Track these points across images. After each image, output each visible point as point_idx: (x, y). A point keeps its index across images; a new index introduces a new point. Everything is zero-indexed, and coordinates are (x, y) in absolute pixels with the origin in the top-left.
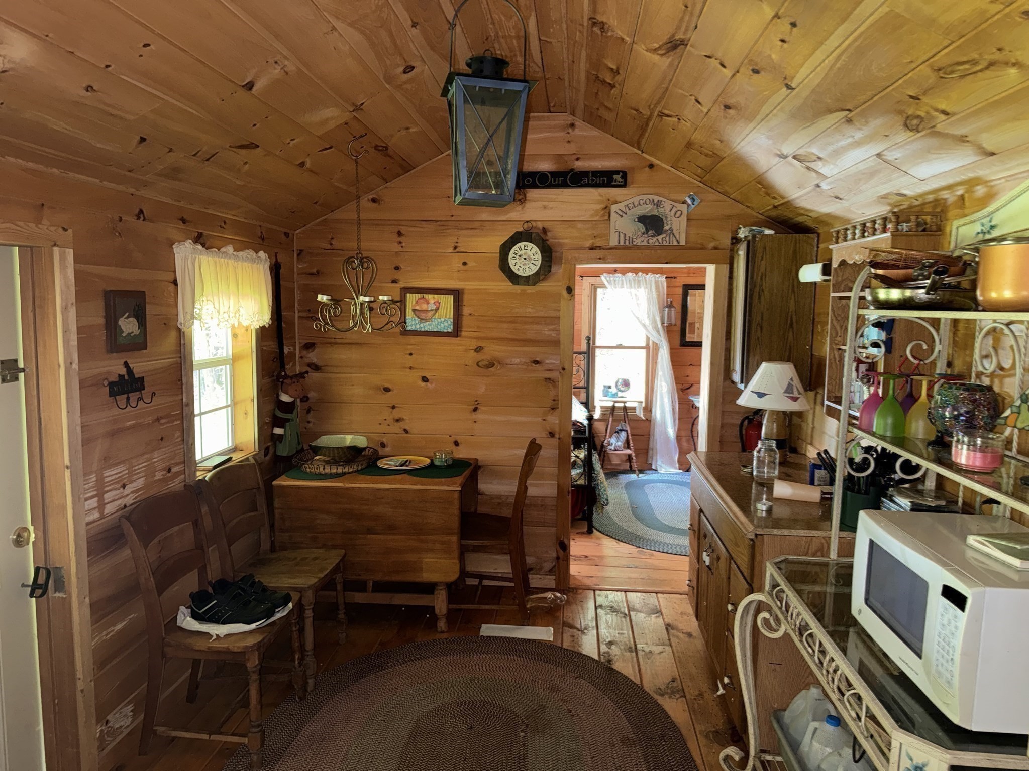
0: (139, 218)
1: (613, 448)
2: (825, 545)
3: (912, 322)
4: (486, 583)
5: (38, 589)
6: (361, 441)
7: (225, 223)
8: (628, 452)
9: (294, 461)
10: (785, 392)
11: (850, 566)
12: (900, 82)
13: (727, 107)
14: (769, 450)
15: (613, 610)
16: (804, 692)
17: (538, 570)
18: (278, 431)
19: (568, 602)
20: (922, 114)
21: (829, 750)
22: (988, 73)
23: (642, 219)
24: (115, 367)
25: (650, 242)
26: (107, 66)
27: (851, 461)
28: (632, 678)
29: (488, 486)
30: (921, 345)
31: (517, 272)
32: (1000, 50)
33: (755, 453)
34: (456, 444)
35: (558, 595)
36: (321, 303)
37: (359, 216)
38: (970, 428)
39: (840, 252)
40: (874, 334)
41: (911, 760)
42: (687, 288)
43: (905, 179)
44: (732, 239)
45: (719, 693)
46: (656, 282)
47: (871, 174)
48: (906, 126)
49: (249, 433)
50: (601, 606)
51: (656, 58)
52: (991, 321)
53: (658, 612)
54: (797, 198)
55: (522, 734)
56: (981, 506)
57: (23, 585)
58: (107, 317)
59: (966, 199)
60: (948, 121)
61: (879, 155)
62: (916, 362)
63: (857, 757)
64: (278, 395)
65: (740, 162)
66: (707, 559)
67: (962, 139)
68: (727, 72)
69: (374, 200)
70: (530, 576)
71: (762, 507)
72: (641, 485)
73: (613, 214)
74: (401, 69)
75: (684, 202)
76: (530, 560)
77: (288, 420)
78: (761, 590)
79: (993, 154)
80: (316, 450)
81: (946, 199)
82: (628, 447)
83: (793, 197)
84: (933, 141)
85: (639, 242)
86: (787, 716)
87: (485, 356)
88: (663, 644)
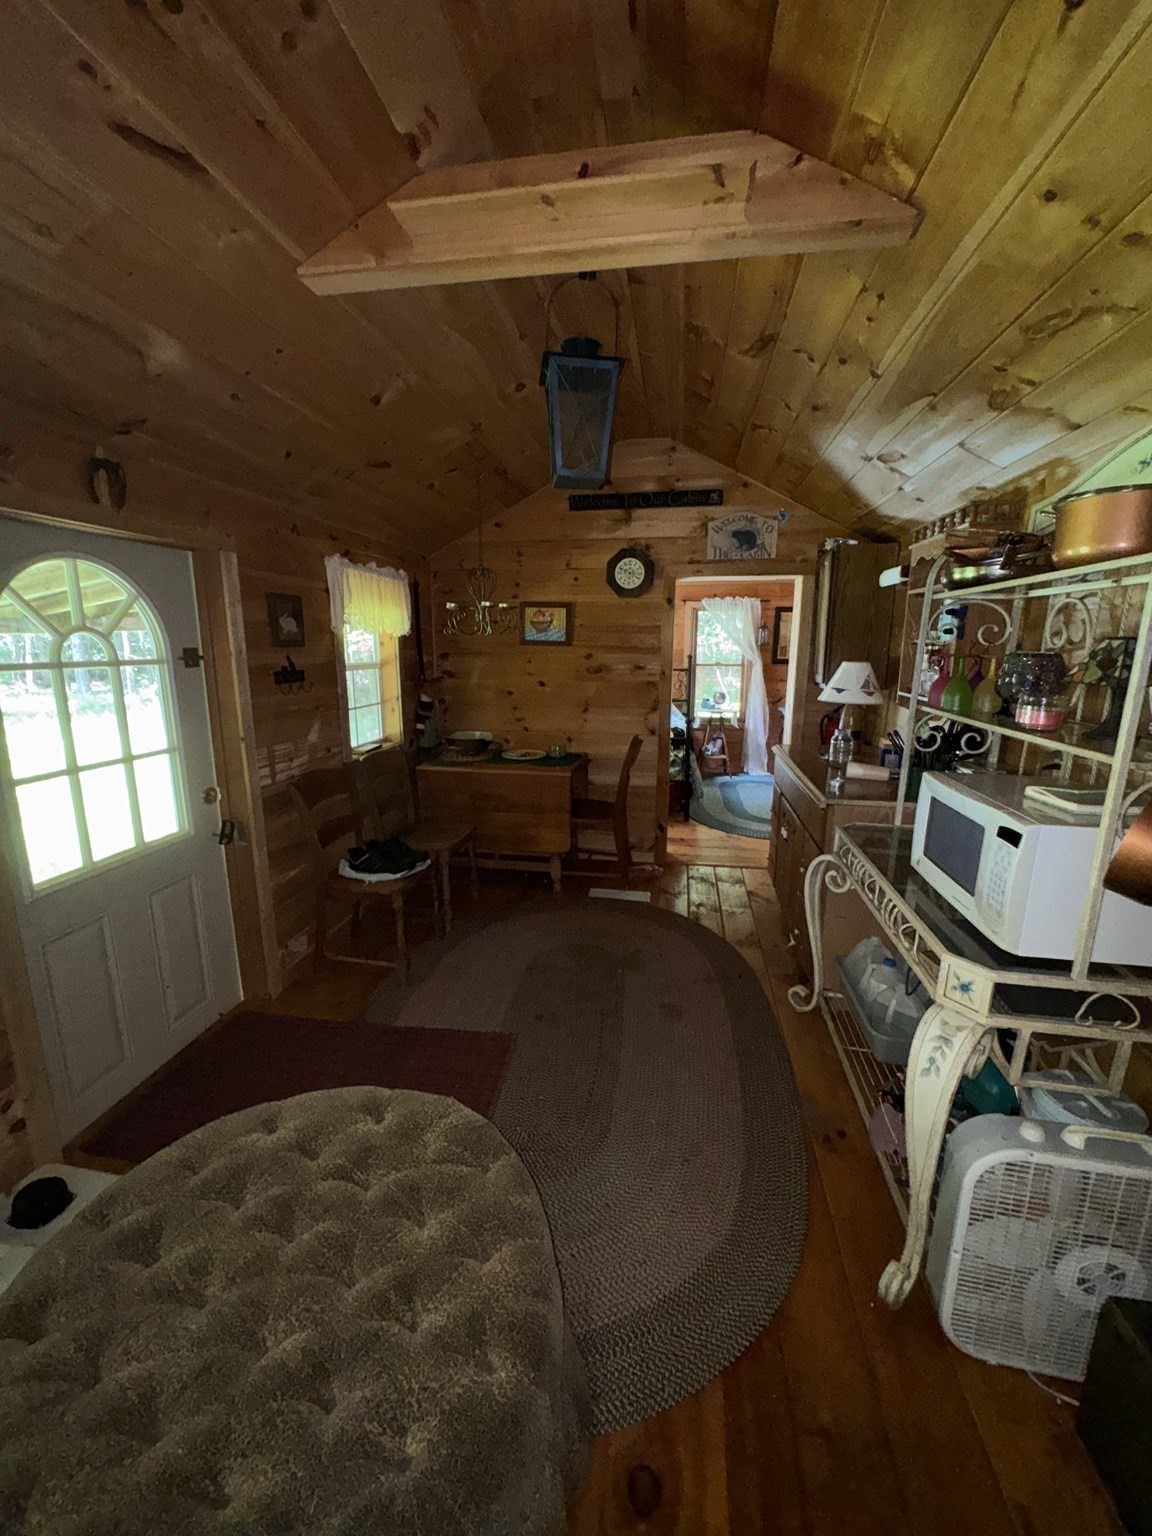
0: (293, 532)
1: (709, 753)
2: (891, 814)
3: (983, 606)
4: (594, 857)
5: (226, 837)
6: (488, 736)
7: (369, 543)
8: (723, 757)
9: (433, 752)
10: (863, 687)
11: (911, 831)
12: (987, 352)
13: (815, 408)
14: (846, 740)
15: (703, 880)
16: (865, 940)
17: (640, 848)
18: (420, 726)
19: (664, 873)
20: (1008, 389)
21: (884, 987)
22: (1082, 324)
23: (736, 534)
24: (278, 659)
25: (744, 555)
26: (248, 373)
27: (919, 739)
28: (716, 931)
29: (598, 777)
30: (993, 628)
31: (622, 585)
32: (1094, 292)
33: (832, 741)
34: (569, 740)
35: (657, 867)
36: (448, 610)
37: (480, 540)
38: (1036, 690)
39: (917, 551)
40: (947, 621)
41: (958, 979)
42: (780, 610)
43: (987, 470)
44: (819, 551)
45: (790, 944)
46: (752, 606)
47: (954, 466)
48: (992, 406)
49: (396, 727)
50: (692, 877)
51: (748, 360)
52: (1064, 596)
53: (741, 882)
54: (881, 505)
55: (620, 971)
56: (1040, 772)
57: (214, 835)
58: (270, 615)
59: (1047, 483)
60: (1034, 393)
61: (961, 445)
62: (987, 644)
63: (910, 990)
64: (419, 697)
65: (828, 471)
66: (784, 833)
67: (1048, 413)
68: (816, 367)
69: (497, 525)
70: (632, 852)
71: (835, 784)
72: (732, 785)
73: (710, 531)
74: (514, 386)
75: (775, 518)
76: (632, 840)
77: (428, 718)
78: (830, 852)
79: (1078, 426)
80: (451, 742)
81: (1026, 487)
82: (724, 753)
83: (878, 504)
84: (1018, 420)
85: (734, 555)
86: (849, 961)
87: (593, 663)
88: (745, 907)
